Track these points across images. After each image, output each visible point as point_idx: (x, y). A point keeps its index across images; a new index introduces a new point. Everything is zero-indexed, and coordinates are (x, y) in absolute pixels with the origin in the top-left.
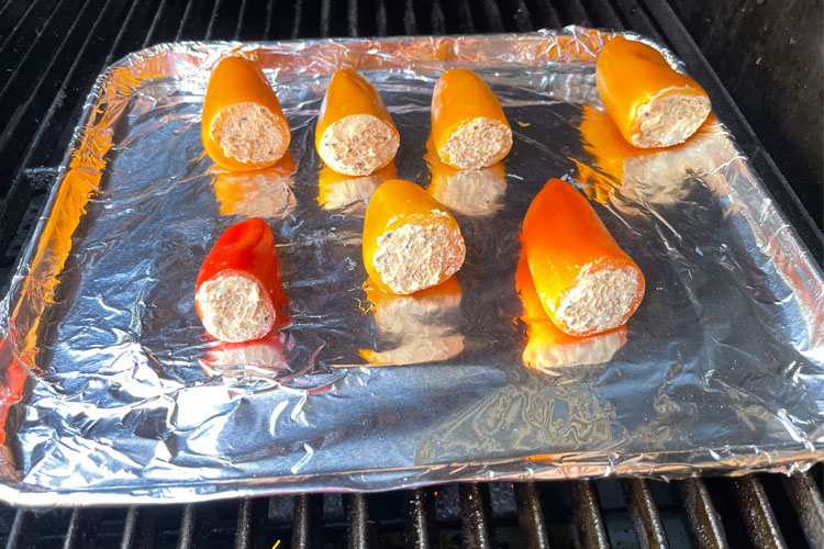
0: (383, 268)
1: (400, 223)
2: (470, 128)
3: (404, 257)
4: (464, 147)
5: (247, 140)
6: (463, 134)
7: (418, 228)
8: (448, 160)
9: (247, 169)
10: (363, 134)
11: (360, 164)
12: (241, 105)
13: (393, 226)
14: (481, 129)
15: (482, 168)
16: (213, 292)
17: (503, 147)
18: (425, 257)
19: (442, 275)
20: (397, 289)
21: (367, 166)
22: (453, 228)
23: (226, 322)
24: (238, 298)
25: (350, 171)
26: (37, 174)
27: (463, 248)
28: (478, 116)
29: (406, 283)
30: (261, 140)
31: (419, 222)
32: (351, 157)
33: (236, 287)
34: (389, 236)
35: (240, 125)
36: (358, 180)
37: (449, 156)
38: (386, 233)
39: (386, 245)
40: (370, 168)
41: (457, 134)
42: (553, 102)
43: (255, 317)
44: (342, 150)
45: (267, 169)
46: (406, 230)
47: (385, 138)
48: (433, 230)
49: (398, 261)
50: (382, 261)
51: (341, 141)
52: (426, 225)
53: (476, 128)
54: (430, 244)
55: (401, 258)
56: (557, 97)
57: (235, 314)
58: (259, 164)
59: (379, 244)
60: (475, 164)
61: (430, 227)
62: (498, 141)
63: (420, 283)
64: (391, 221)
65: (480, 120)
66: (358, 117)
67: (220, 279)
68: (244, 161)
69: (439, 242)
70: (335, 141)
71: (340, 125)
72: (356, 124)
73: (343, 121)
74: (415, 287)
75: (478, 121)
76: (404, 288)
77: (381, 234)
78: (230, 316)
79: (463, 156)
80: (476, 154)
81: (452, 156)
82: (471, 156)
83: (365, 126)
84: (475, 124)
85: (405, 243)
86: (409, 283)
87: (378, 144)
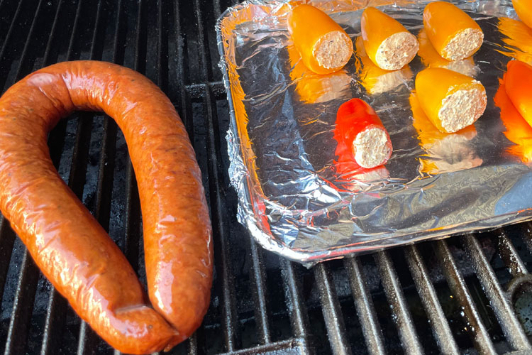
0: (444, 117)
1: (454, 90)
2: (463, 35)
3: (456, 110)
4: (457, 47)
5: (331, 55)
6: (457, 39)
7: (465, 92)
8: (445, 55)
9: (328, 73)
10: (403, 44)
11: (397, 63)
12: (332, 33)
13: (452, 92)
14: (468, 35)
15: (464, 59)
16: (363, 139)
17: (478, 45)
18: (467, 109)
19: (474, 119)
20: (449, 130)
21: (401, 64)
22: (482, 90)
23: (368, 156)
24: (375, 140)
25: (391, 68)
26: (192, 89)
27: (486, 102)
28: (467, 28)
29: (455, 124)
30: (338, 54)
31: (465, 89)
32: (394, 58)
33: (375, 135)
34: (449, 98)
35: (329, 45)
36: (393, 73)
37: (447, 53)
38: (448, 97)
39: (447, 104)
40: (402, 64)
41: (455, 39)
42: (488, 18)
43: (383, 152)
44: (390, 55)
45: (337, 72)
46: (459, 93)
47: (413, 46)
48: (473, 92)
49: (452, 113)
50: (444, 113)
51: (391, 49)
52: (468, 90)
53: (466, 35)
54: (471, 101)
55: (454, 111)
56: (489, 14)
57: (373, 151)
58: (335, 69)
59: (443, 103)
60: (461, 56)
61: (471, 91)
62: (476, 41)
63: (462, 125)
64: (450, 89)
65: (468, 29)
66: (400, 34)
67: (367, 130)
68: (328, 68)
69: (475, 100)
70: (387, 50)
71: (390, 40)
72: (399, 38)
73: (392, 37)
74: (459, 127)
75: (468, 30)
76: (454, 129)
77: (444, 98)
78: (370, 152)
79: (455, 53)
80: (462, 50)
81: (449, 53)
82: (460, 52)
83: (404, 39)
84: (465, 32)
85: (458, 101)
86: (456, 125)
87: (409, 49)
